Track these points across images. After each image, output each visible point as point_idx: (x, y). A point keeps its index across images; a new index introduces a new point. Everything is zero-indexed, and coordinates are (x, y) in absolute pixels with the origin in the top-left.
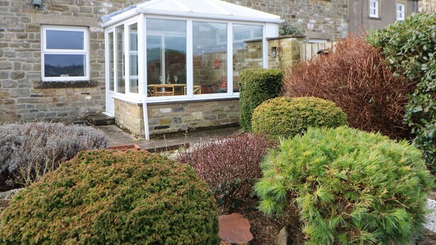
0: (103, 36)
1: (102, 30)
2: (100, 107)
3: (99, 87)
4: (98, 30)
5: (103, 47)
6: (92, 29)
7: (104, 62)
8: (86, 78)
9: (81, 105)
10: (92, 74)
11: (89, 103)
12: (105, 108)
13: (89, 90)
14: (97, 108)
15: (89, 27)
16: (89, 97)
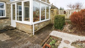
0: (10, 5)
1: (10, 4)
2: (9, 24)
3: (9, 19)
4: (9, 3)
5: (10, 8)
6: (7, 3)
7: (10, 12)
8: (5, 16)
9: (3, 24)
10: (7, 15)
11: (6, 23)
12: (11, 24)
13: (6, 20)
14: (9, 25)
15: (6, 2)
16: (6, 22)
